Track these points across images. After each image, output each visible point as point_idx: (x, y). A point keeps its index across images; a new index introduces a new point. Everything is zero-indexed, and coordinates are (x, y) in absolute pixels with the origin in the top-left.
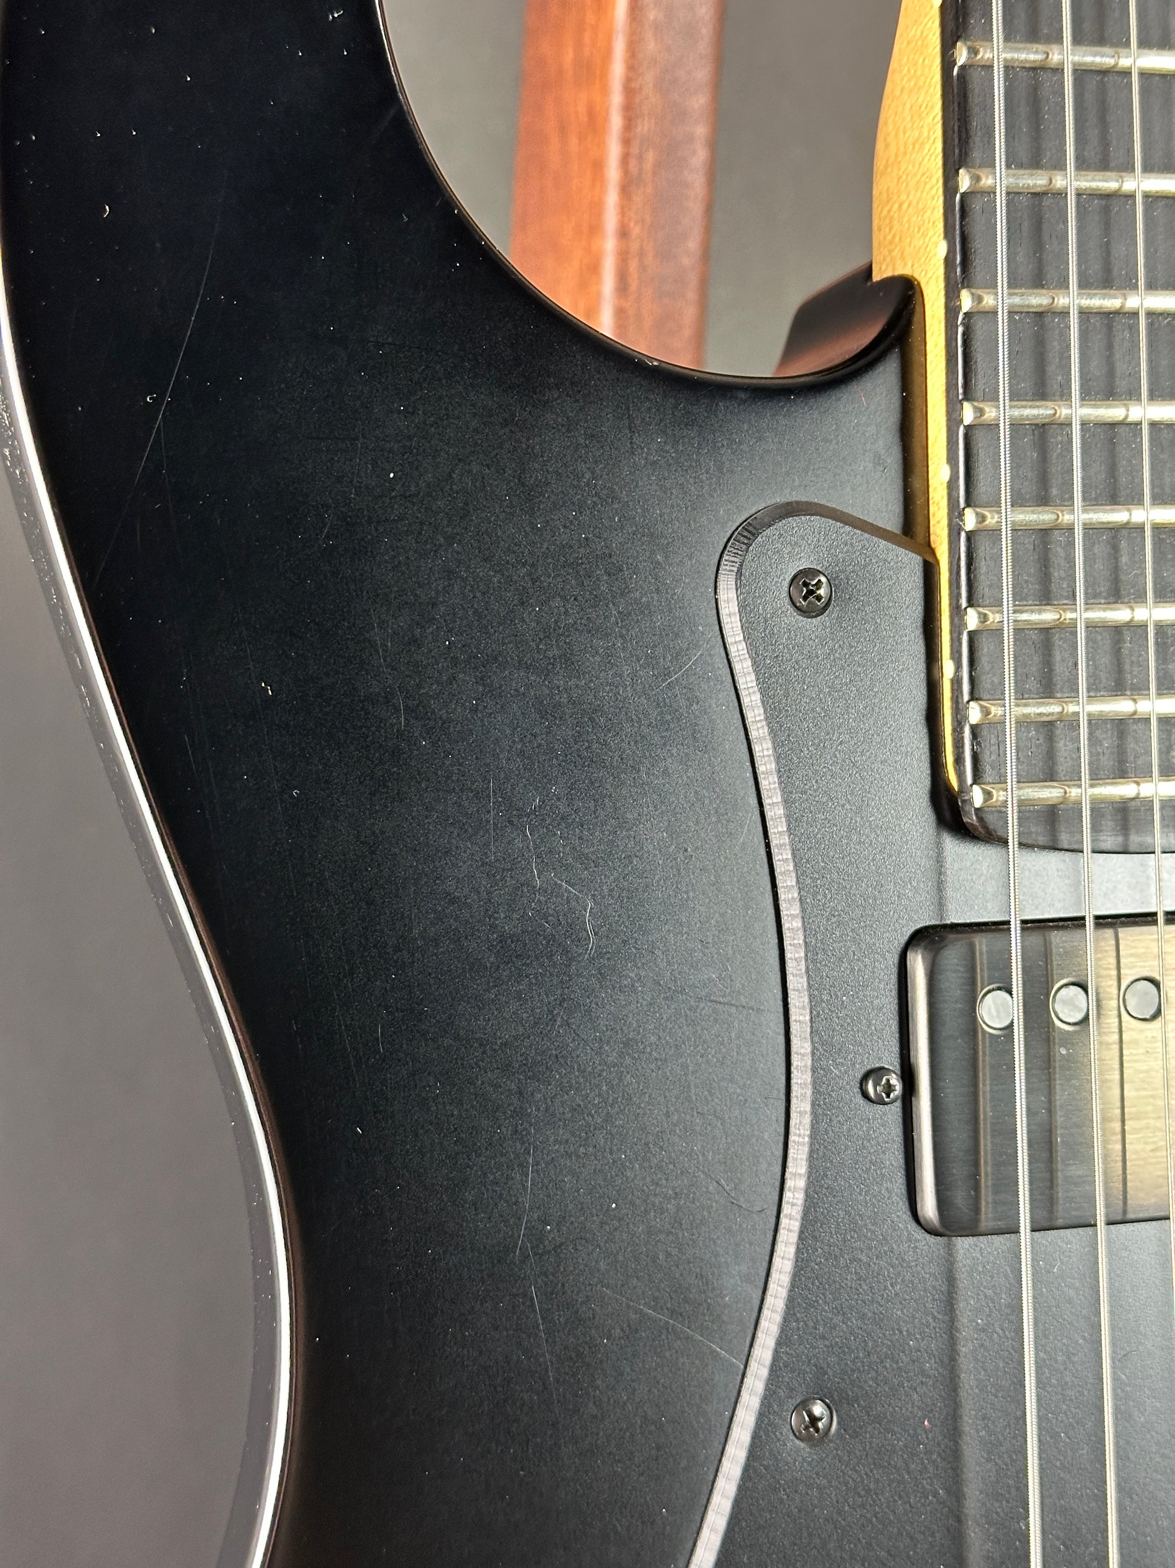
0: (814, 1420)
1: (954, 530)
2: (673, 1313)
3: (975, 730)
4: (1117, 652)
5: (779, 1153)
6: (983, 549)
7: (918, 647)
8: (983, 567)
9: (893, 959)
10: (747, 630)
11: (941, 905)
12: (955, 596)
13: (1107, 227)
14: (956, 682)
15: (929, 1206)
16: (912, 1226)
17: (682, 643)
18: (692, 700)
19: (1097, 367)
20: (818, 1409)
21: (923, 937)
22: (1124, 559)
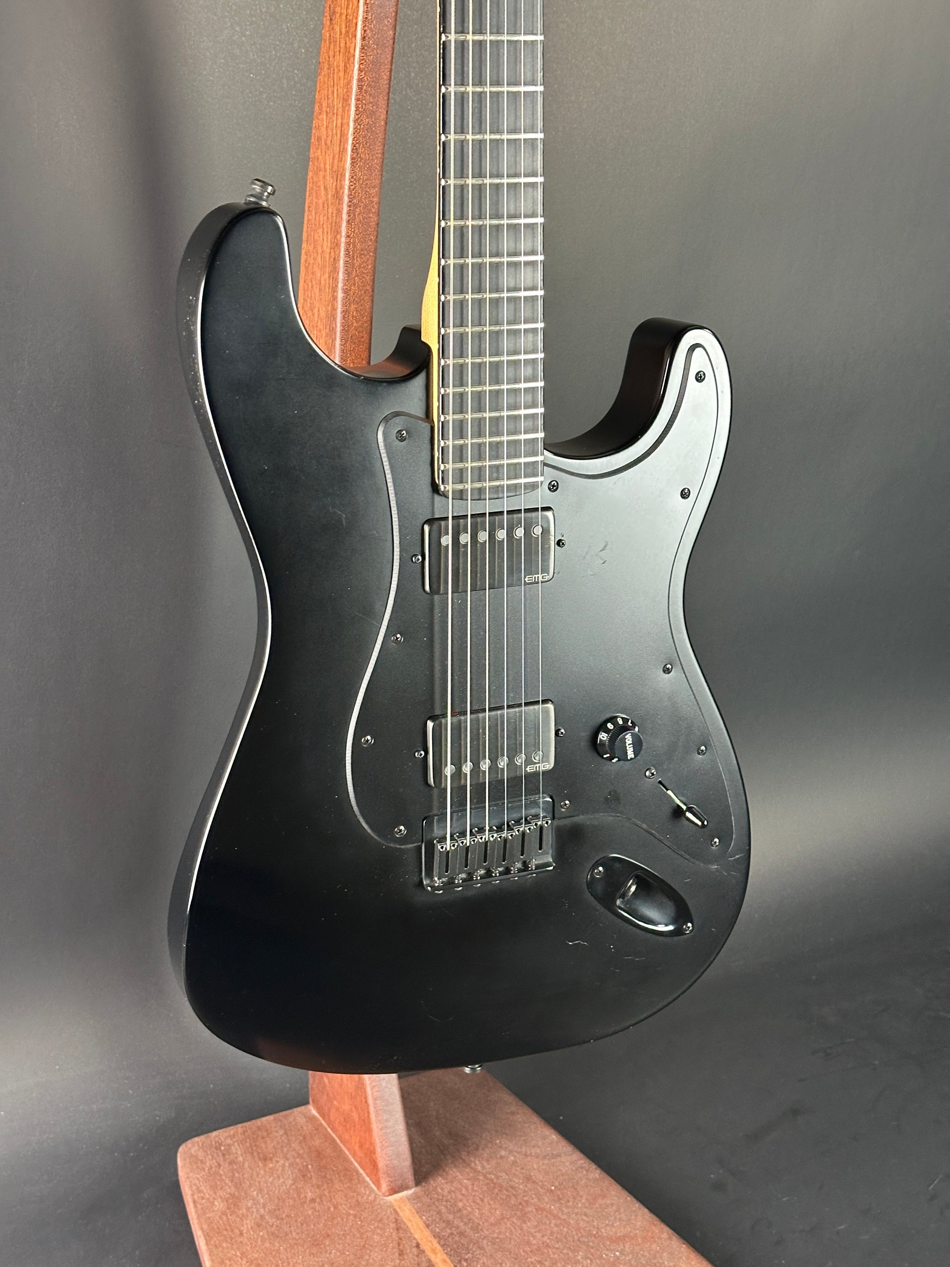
0: (397, 638)
1: (439, 421)
2: (363, 614)
3: (443, 472)
4: (480, 449)
5: (390, 575)
6: (446, 425)
7: (429, 447)
8: (446, 429)
9: (420, 527)
10: (386, 446)
11: (433, 513)
12: (438, 437)
13: (480, 341)
14: (438, 458)
15: (427, 588)
16: (423, 592)
17: (368, 449)
18: (371, 464)
19: (476, 377)
20: (398, 636)
21: (430, 521)
22: (482, 426)
